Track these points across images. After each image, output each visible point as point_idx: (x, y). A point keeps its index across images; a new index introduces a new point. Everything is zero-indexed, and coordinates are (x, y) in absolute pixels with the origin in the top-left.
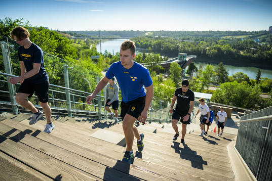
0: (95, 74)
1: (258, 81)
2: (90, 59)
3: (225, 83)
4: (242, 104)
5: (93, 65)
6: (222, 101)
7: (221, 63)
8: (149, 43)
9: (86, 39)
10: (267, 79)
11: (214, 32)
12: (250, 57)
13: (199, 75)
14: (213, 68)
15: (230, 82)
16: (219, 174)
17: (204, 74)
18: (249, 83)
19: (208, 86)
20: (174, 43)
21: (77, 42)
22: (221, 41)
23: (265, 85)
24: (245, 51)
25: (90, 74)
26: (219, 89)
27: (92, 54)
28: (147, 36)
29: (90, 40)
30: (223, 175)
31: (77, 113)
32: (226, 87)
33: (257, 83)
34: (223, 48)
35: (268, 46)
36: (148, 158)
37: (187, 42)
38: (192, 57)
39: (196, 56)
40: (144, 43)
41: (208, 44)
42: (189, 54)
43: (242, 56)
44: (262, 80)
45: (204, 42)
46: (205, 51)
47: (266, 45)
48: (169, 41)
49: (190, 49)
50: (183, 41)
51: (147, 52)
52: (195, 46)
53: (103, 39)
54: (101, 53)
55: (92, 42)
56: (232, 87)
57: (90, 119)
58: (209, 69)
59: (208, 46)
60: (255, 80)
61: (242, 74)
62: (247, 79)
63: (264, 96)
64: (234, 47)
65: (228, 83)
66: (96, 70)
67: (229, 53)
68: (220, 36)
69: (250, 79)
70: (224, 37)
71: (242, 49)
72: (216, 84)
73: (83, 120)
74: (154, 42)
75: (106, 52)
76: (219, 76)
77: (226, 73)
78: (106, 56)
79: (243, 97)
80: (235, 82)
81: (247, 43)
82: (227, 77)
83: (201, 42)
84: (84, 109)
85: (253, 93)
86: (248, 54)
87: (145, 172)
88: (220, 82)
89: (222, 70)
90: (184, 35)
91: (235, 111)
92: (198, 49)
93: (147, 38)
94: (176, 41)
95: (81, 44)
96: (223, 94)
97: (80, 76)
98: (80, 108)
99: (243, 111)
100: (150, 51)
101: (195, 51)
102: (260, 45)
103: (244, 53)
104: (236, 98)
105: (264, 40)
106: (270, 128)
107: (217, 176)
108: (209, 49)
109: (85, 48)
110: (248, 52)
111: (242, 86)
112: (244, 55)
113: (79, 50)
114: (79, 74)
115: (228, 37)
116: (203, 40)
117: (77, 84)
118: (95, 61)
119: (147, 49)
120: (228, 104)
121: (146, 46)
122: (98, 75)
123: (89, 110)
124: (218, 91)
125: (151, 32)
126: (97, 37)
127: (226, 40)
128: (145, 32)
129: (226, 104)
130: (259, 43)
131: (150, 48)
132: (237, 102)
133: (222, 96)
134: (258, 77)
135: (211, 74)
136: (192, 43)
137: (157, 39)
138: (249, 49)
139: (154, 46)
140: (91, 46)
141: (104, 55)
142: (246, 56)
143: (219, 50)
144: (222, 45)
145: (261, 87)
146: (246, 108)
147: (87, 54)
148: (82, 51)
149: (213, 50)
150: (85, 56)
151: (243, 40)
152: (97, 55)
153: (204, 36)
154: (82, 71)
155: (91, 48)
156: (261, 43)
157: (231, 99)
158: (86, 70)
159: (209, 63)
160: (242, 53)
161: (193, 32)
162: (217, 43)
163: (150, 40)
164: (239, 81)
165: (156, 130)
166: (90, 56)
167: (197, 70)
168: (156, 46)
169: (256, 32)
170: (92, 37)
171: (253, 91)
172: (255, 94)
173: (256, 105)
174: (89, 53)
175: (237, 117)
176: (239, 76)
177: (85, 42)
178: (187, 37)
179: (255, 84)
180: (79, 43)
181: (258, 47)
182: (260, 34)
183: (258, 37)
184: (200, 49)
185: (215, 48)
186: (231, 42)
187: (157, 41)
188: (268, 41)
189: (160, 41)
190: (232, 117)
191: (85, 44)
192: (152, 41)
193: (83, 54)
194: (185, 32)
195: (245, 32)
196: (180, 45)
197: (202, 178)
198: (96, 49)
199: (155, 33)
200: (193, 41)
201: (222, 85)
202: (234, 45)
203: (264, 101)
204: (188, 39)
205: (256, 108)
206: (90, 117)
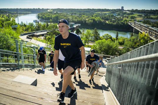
0: (15, 38)
1: (117, 39)
2: (11, 28)
3: (98, 41)
4: (108, 53)
5: (13, 32)
7: (96, 28)
8: (50, 16)
9: (8, 14)
10: (122, 37)
11: (91, 9)
12: (112, 24)
13: (82, 37)
14: (91, 31)
15: (101, 40)
16: (95, 97)
17: (86, 35)
18: (112, 40)
19: (88, 43)
20: (66, 16)
21: (1, 16)
22: (95, 15)
23: (121, 41)
24: (109, 21)
25: (12, 38)
26: (95, 44)
27: (12, 24)
28: (49, 12)
29: (11, 15)
30: (98, 98)
31: (3, 65)
32: (99, 43)
33: (117, 40)
34: (97, 19)
35: (122, 18)
36: (51, 92)
37: (74, 16)
38: (78, 25)
39: (80, 25)
40: (47, 17)
41: (87, 17)
42: (76, 23)
43: (108, 24)
44: (119, 38)
45: (85, 16)
46: (85, 21)
47: (120, 17)
48: (63, 15)
49: (76, 20)
50: (72, 15)
51: (49, 22)
52: (80, 18)
53: (19, 14)
54: (18, 23)
55: (12, 17)
56: (102, 43)
57: (12, 68)
58: (88, 32)
59: (87, 18)
60: (115, 38)
61: (108, 35)
62: (111, 38)
63: (121, 48)
64: (103, 19)
65: (100, 41)
66: (15, 35)
67: (100, 22)
68: (95, 12)
69: (112, 37)
70: (97, 13)
71: (107, 20)
72: (93, 42)
73: (7, 70)
74: (53, 16)
75: (22, 23)
76: (95, 36)
77: (99, 34)
78: (22, 26)
79: (109, 48)
80: (104, 40)
81: (110, 16)
82: (99, 37)
83: (83, 15)
84: (8, 62)
85: (114, 46)
86: (111, 23)
87: (49, 101)
88: (95, 40)
89: (96, 33)
90: (73, 11)
91: (105, 57)
92: (81, 20)
93: (49, 14)
94: (67, 15)
95: (5, 18)
96: (98, 47)
97: (4, 39)
98: (5, 61)
99: (109, 57)
100: (51, 21)
101: (79, 21)
102: (117, 18)
103: (109, 22)
104: (105, 49)
105: (119, 15)
107: (94, 99)
109: (7, 20)
110: (111, 22)
111: (108, 42)
112: (108, 23)
113: (3, 22)
114: (3, 38)
115: (99, 13)
116: (84, 14)
117: (2, 45)
118: (15, 29)
119: (49, 20)
120: (101, 53)
121: (49, 19)
122: (16, 39)
123: (11, 63)
124: (94, 46)
125: (51, 9)
126: (16, 12)
127: (98, 14)
128: (48, 9)
129: (99, 53)
130: (116, 16)
131: (51, 20)
132: (106, 51)
133: (97, 49)
134: (117, 36)
135: (90, 35)
136: (77, 16)
137: (55, 14)
138: (111, 20)
139: (54, 18)
140: (12, 19)
141: (20, 25)
142: (110, 24)
143: (94, 20)
144: (96, 17)
145: (119, 42)
146: (111, 55)
147: (9, 24)
148: (5, 23)
149: (90, 21)
150: (7, 25)
151: (107, 14)
152: (15, 25)
153: (84, 12)
154: (5, 36)
155: (11, 20)
156: (117, 16)
157: (102, 50)
158: (8, 35)
159: (88, 29)
160: (107, 22)
161: (78, 9)
162: (92, 16)
163: (51, 14)
164: (107, 39)
166: (11, 26)
167: (81, 33)
168: (55, 18)
169: (114, 10)
170: (12, 13)
171: (115, 45)
172: (116, 47)
173: (116, 53)
174: (10, 23)
175: (106, 61)
176: (106, 36)
177: (7, 16)
178: (74, 13)
179: (116, 40)
180: (2, 17)
181: (116, 19)
182: (117, 11)
183: (116, 13)
184: (82, 20)
185: (92, 19)
186: (101, 16)
187: (55, 15)
188: (121, 15)
189: (58, 15)
190: (103, 61)
191: (7, 17)
192: (52, 15)
193: (6, 24)
194: (73, 9)
195: (109, 10)
196: (70, 18)
197: (85, 102)
198: (15, 21)
199: (54, 10)
200: (78, 15)
201: (97, 42)
202: (102, 17)
203: (120, 50)
204: (75, 14)
205: (116, 55)
206: (12, 67)
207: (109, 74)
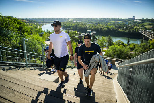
0: (41, 43)
1: (128, 44)
3: (112, 46)
4: (120, 57)
5: (40, 38)
6: (110, 56)
7: (109, 35)
8: (71, 25)
9: (35, 23)
10: (132, 43)
11: (105, 19)
12: (124, 32)
13: (98, 42)
14: (105, 38)
15: (114, 45)
16: (108, 95)
17: (101, 41)
18: (124, 46)
19: (103, 48)
20: (84, 25)
21: (31, 25)
22: (109, 24)
23: (132, 46)
24: (122, 29)
25: (39, 43)
26: (109, 49)
27: (39, 31)
28: (69, 21)
29: (38, 24)
30: (110, 95)
31: (31, 65)
32: (112, 48)
33: (128, 46)
34: (110, 27)
35: (133, 26)
36: (70, 88)
37: (91, 25)
38: (94, 32)
39: (96, 32)
40: (68, 25)
41: (102, 25)
42: (92, 31)
43: (120, 31)
44: (130, 44)
45: (100, 24)
46: (101, 29)
47: (132, 26)
48: (82, 24)
49: (93, 28)
50: (89, 24)
52: (96, 27)
53: (45, 23)
54: (44, 31)
55: (39, 25)
56: (115, 48)
57: (38, 68)
58: (103, 39)
59: (102, 27)
60: (127, 44)
61: (120, 41)
62: (123, 44)
63: (131, 52)
64: (116, 27)
65: (113, 46)
66: (41, 40)
67: (113, 30)
68: (109, 21)
69: (124, 43)
70: (111, 22)
71: (120, 28)
72: (107, 47)
73: (35, 69)
74: (73, 25)
75: (47, 30)
76: (108, 42)
77: (112, 40)
78: (47, 33)
79: (121, 53)
80: (117, 45)
81: (122, 25)
82: (113, 43)
83: (99, 24)
84: (35, 63)
85: (126, 51)
86: (123, 31)
87: (69, 96)
88: (109, 46)
89: (110, 39)
90: (90, 21)
91: (117, 61)
92: (97, 28)
93: (70, 23)
94: (85, 24)
95: (33, 26)
96: (111, 52)
97: (32, 44)
98: (33, 62)
99: (121, 61)
100: (71, 29)
101: (95, 29)
102: (129, 26)
103: (121, 30)
104: (117, 54)
105: (130, 23)
106: (132, 69)
107: (107, 96)
108: (103, 28)
109: (35, 28)
110: (123, 30)
111: (120, 47)
112: (121, 31)
113: (32, 29)
114: (32, 43)
115: (113, 22)
116: (100, 23)
117: (31, 49)
118: (41, 35)
119: (70, 29)
120: (114, 57)
121: (69, 27)
122: (42, 43)
123: (38, 63)
124: (108, 50)
125: (72, 19)
126: (42, 22)
127: (112, 23)
128: (69, 19)
129: (112, 57)
130: (128, 25)
131: (71, 28)
132: (118, 55)
133: (110, 53)
134: (128, 42)
135: (104, 41)
136: (94, 25)
137: (75, 23)
138: (123, 28)
139: (74, 26)
140: (39, 27)
141: (46, 32)
142: (122, 32)
143: (108, 28)
144: (110, 26)
145: (130, 47)
146: (123, 59)
147: (36, 31)
148: (33, 30)
149: (105, 29)
150: (35, 32)
151: (120, 23)
152: (42, 32)
153: (100, 21)
154: (33, 41)
155: (38, 28)
156: (129, 25)
157: (115, 54)
158: (36, 40)
159: (103, 36)
160: (120, 30)
161: (94, 19)
162: (107, 25)
164: (119, 45)
165: (75, 73)
166: (38, 33)
167: (97, 39)
168: (75, 27)
169: (126, 19)
170: (39, 22)
171: (126, 50)
172: (127, 52)
173: (128, 57)
174: (37, 31)
175: (118, 64)
177: (35, 25)
178: (91, 22)
180: (32, 25)
181: (128, 27)
182: (128, 20)
183: (128, 22)
184: (98, 28)
185: (106, 28)
186: (114, 24)
187: (75, 24)
188: (132, 24)
189: (77, 24)
190: (115, 64)
191: (35, 26)
192: (73, 24)
193: (34, 32)
194: (90, 19)
195: (121, 19)
196: (87, 26)
197: (99, 98)
198: (41, 28)
199: (74, 19)
200: (94, 24)
201: (110, 47)
202: (116, 26)
203: (131, 55)
204: (92, 23)
205: (127, 59)
207: (121, 75)
